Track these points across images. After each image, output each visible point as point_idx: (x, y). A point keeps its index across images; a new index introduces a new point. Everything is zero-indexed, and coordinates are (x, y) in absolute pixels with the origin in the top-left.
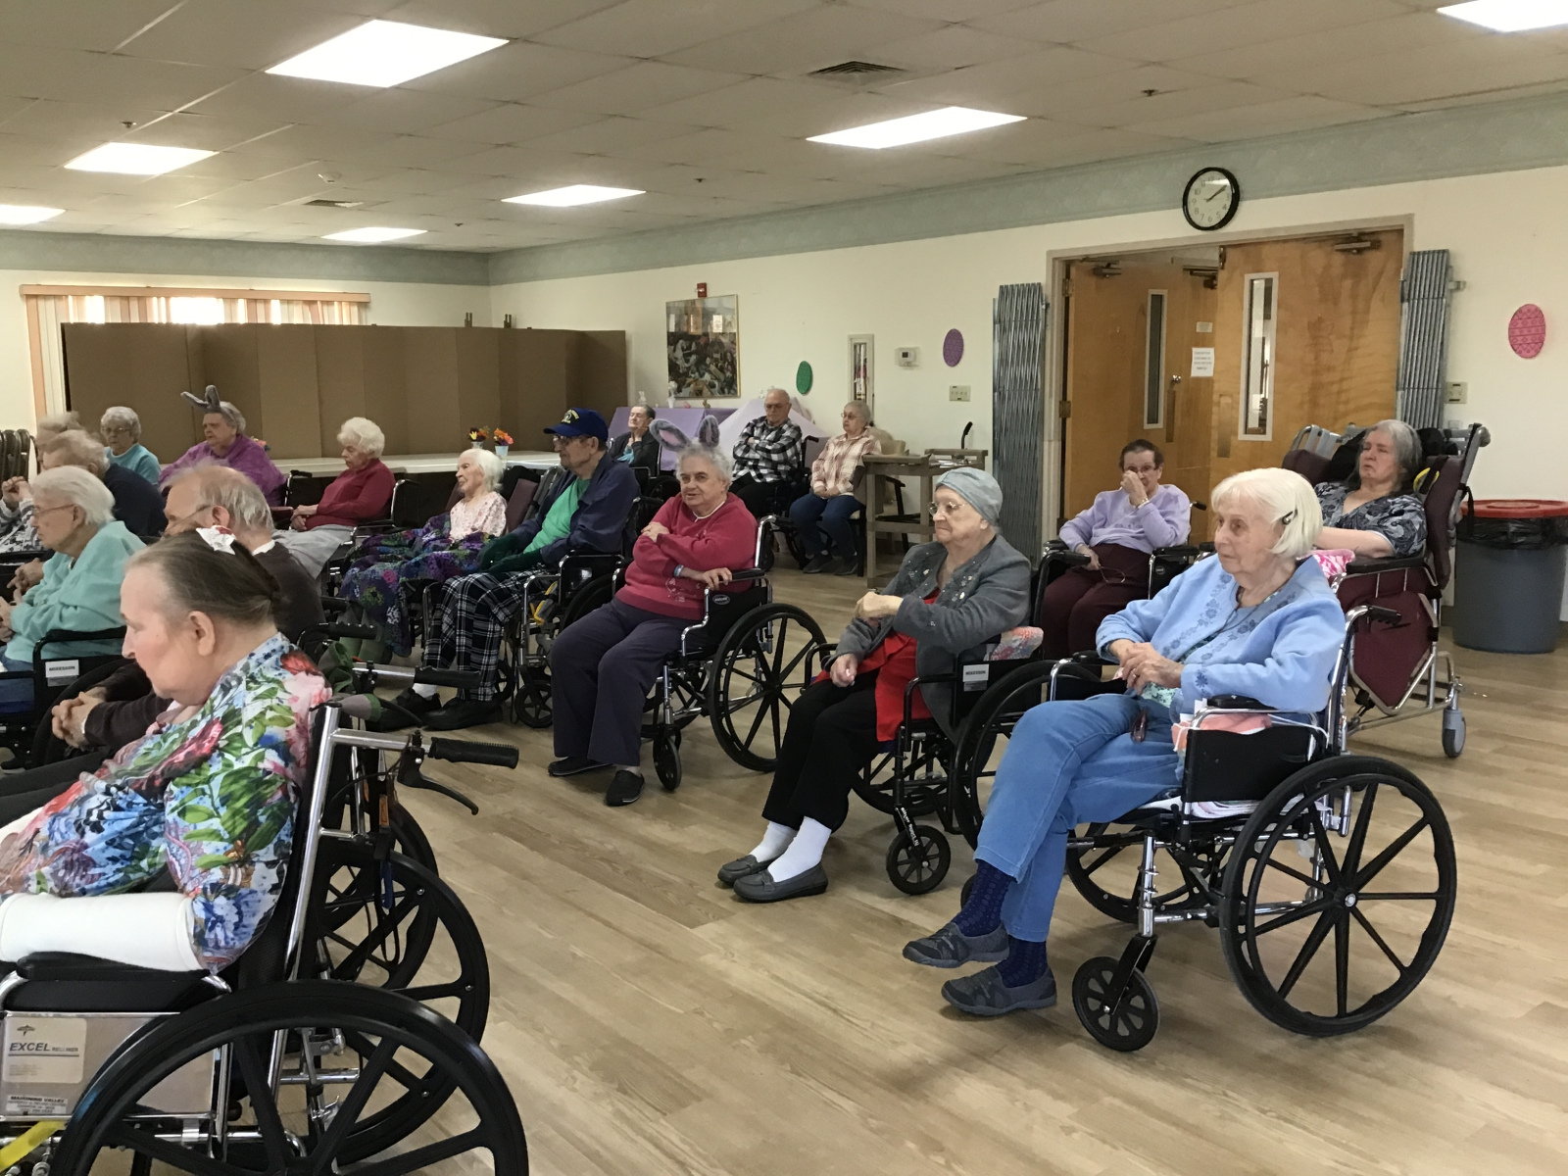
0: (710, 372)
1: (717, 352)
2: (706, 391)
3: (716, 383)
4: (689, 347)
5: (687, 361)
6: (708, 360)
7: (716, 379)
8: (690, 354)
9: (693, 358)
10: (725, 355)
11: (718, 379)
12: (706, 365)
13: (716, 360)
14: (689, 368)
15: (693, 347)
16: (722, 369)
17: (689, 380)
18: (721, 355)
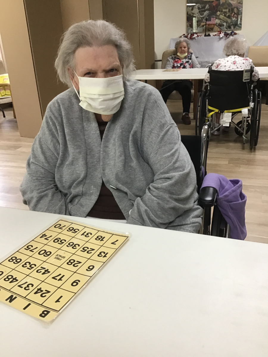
0: (220, 19)
1: (226, 8)
2: (216, 28)
3: (225, 24)
4: (204, 7)
6: (218, 13)
7: (224, 22)
8: (205, 11)
9: (206, 13)
10: (233, 10)
11: (227, 22)
12: (217, 15)
13: (225, 12)
15: (207, 6)
16: (229, 17)
18: (229, 10)
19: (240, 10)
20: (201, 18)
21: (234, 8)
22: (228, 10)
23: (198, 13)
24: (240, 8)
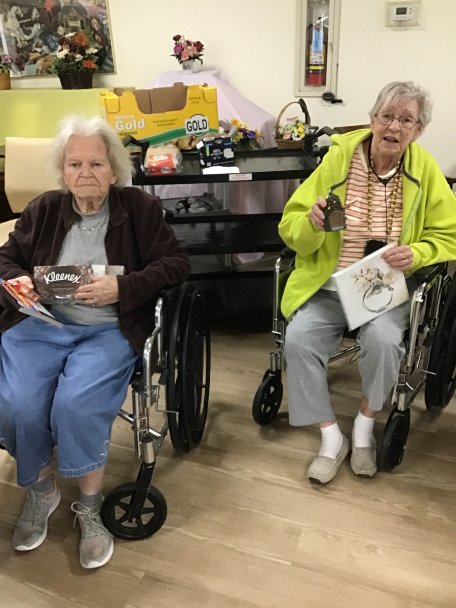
1: (75, 19)
4: (29, 15)
5: (28, 33)
6: (61, 30)
12: (58, 35)
14: (31, 41)
17: (33, 56)
18: (82, 22)
19: (104, 22)
20: (28, 41)
21: (92, 18)
22: (79, 22)
23: (18, 30)
24: (103, 19)
